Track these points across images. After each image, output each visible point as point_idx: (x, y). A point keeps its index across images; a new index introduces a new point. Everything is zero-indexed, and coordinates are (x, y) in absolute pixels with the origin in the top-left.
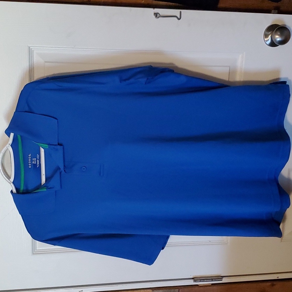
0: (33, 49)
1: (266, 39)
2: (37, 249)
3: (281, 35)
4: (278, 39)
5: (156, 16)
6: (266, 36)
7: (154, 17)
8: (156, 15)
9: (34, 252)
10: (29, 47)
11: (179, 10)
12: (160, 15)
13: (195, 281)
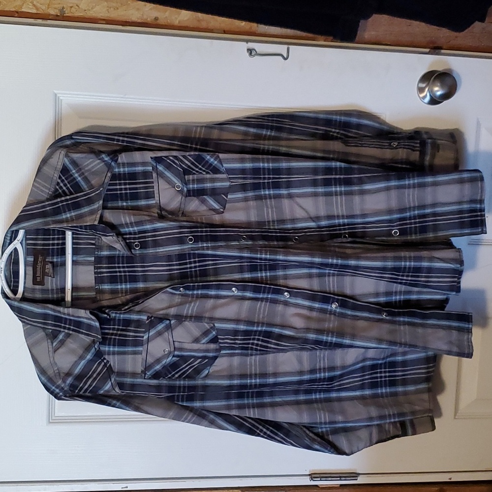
0: (61, 98)
1: (422, 95)
2: (56, 415)
3: (442, 86)
4: (439, 93)
5: (251, 54)
6: (421, 90)
7: (247, 54)
8: (250, 51)
9: (52, 420)
10: (56, 95)
11: (286, 47)
12: (256, 52)
13: (312, 479)
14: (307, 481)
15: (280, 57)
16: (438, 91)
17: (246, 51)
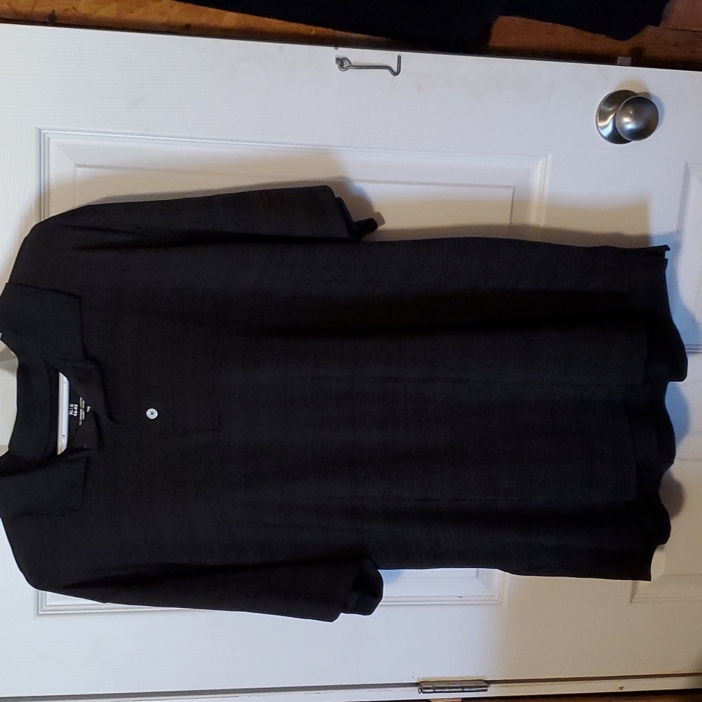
1: (601, 124)
2: (48, 604)
3: (635, 117)
4: (630, 127)
5: (341, 66)
6: (602, 115)
7: (336, 66)
8: (341, 62)
9: (40, 612)
10: (40, 130)
11: (397, 53)
12: (350, 63)
13: (422, 690)
14: (414, 694)
15: (387, 71)
16: (628, 123)
17: (335, 62)
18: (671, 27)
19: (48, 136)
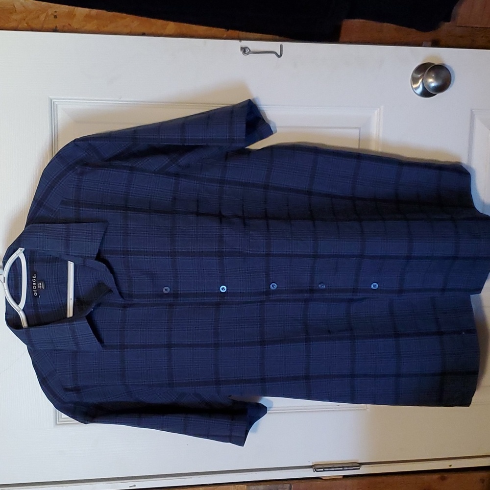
1: (414, 86)
2: (62, 417)
3: (436, 78)
4: (433, 85)
5: (244, 52)
6: (415, 80)
7: (241, 53)
8: (244, 50)
9: (58, 422)
10: (51, 100)
11: (279, 43)
12: (250, 50)
13: (316, 470)
14: (311, 473)
15: (274, 55)
16: (432, 82)
17: (240, 50)
18: (458, 25)
19: (56, 103)
